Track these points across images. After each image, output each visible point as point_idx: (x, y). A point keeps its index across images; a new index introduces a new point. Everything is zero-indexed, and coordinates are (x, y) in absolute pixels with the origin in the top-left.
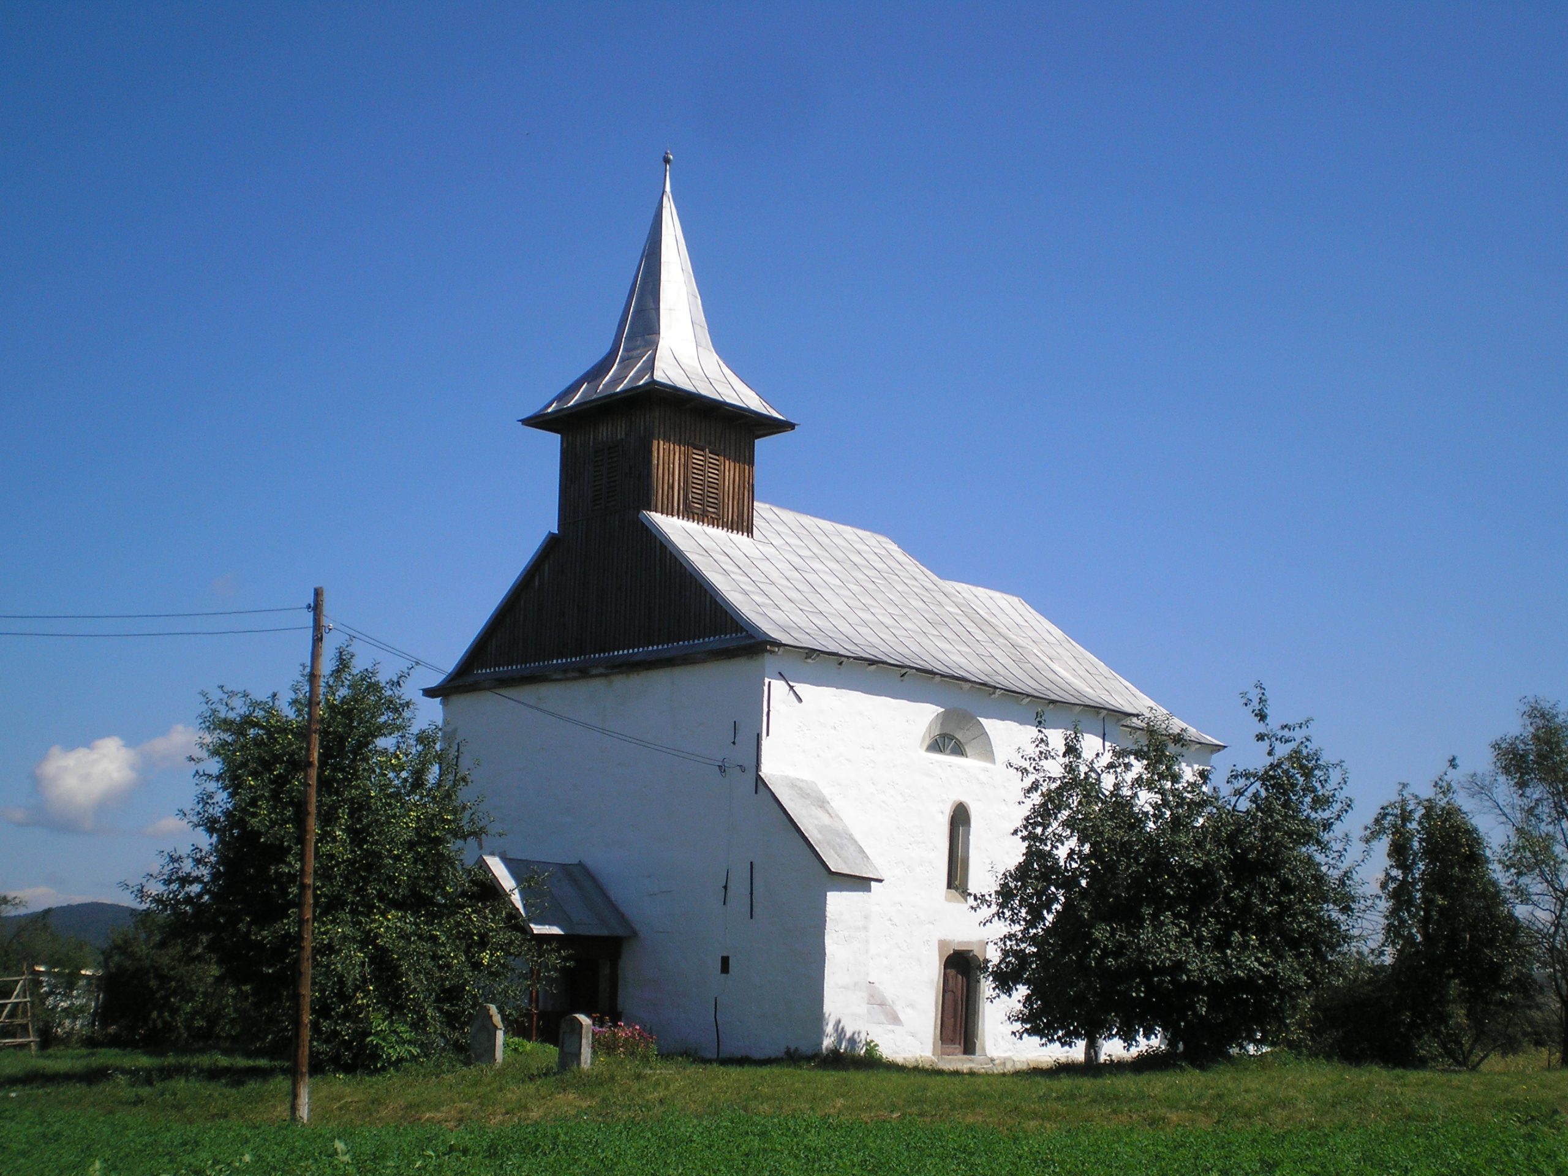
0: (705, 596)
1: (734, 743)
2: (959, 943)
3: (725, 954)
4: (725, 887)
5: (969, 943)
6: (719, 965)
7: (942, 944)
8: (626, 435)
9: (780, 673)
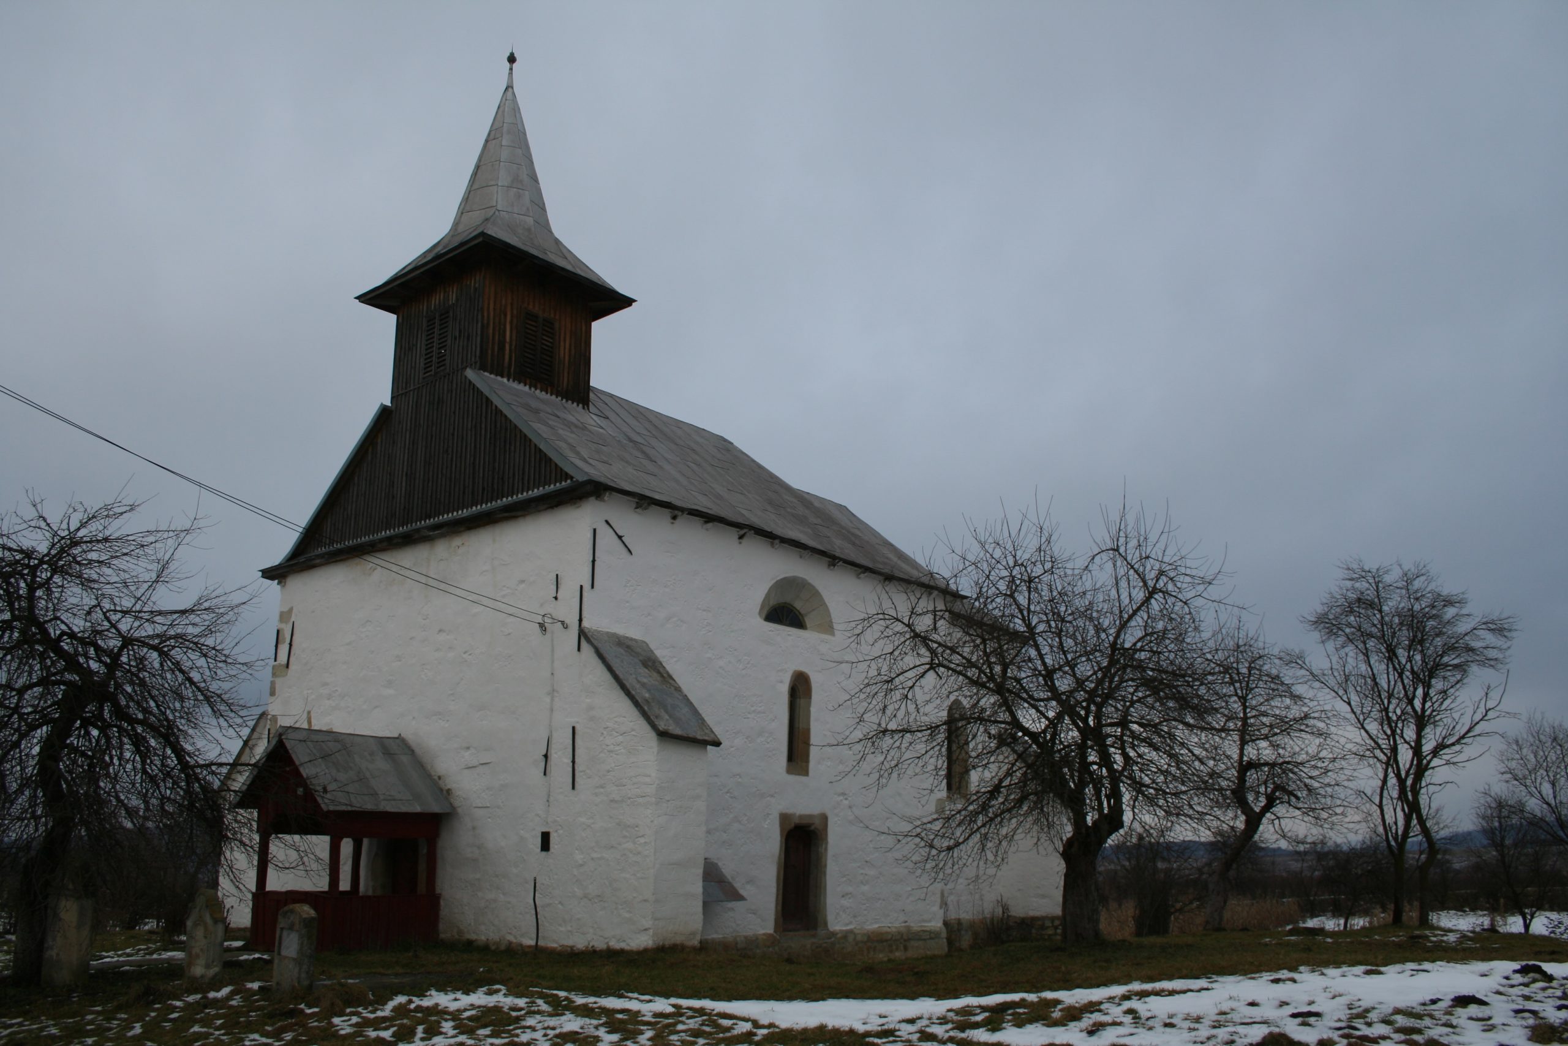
0: (530, 446)
1: (556, 598)
2: (801, 817)
3: (545, 830)
4: (546, 756)
5: (810, 816)
6: (538, 841)
7: (784, 818)
8: (457, 300)
9: (607, 522)
